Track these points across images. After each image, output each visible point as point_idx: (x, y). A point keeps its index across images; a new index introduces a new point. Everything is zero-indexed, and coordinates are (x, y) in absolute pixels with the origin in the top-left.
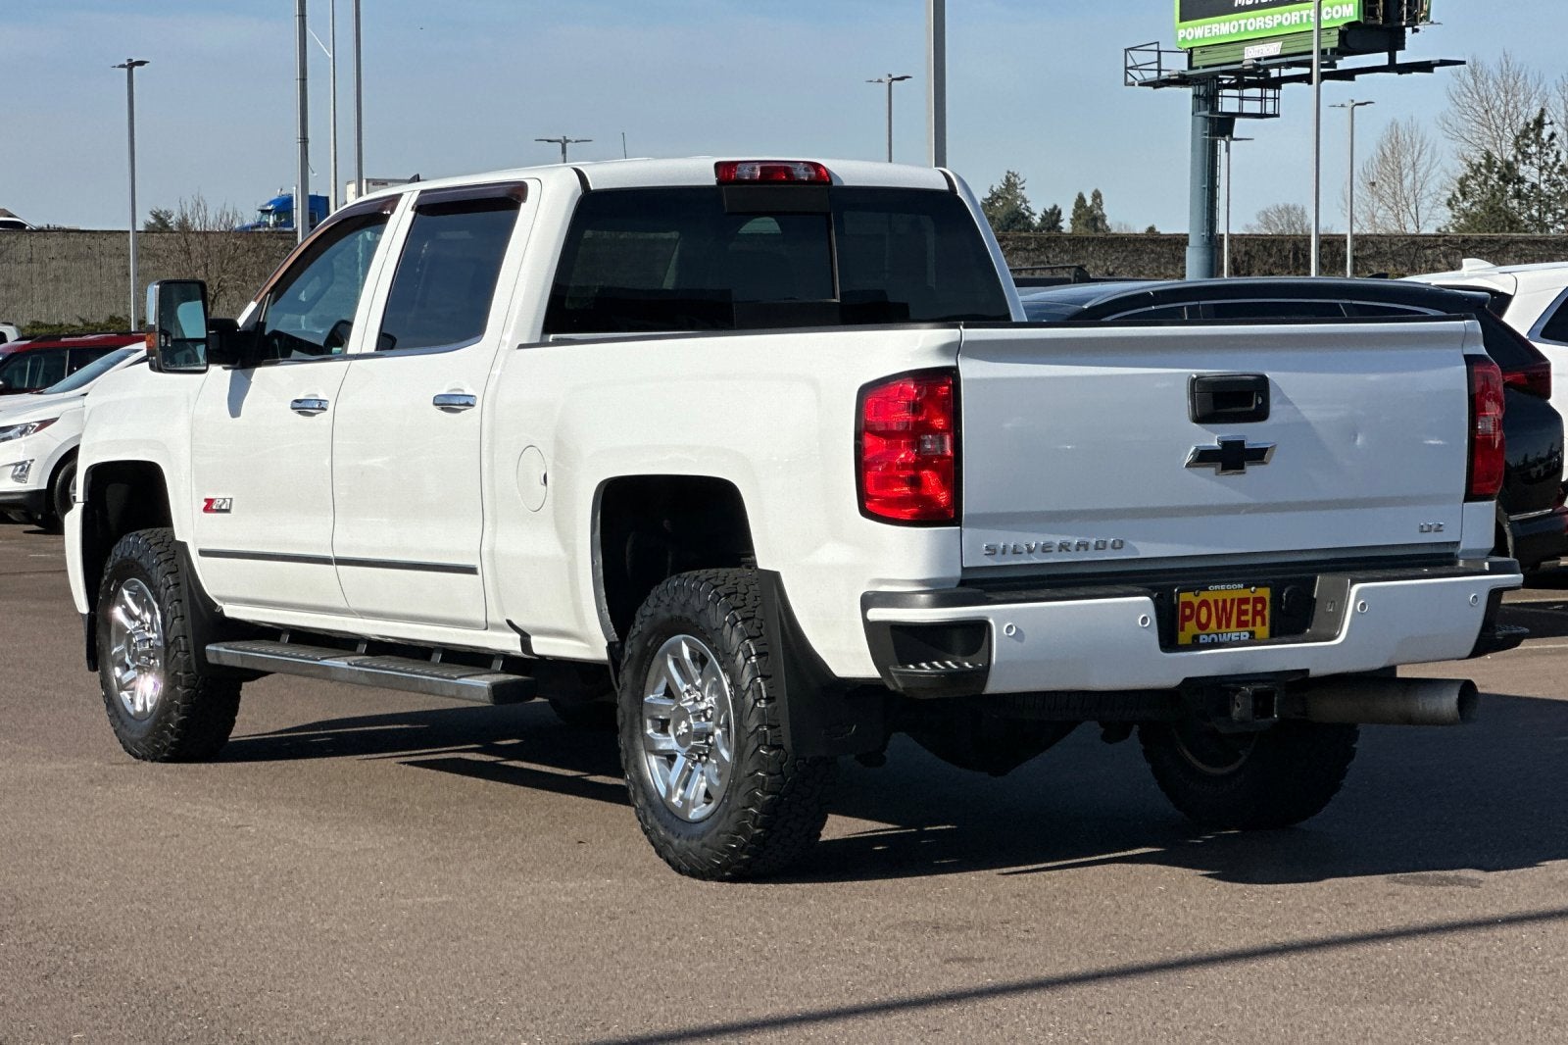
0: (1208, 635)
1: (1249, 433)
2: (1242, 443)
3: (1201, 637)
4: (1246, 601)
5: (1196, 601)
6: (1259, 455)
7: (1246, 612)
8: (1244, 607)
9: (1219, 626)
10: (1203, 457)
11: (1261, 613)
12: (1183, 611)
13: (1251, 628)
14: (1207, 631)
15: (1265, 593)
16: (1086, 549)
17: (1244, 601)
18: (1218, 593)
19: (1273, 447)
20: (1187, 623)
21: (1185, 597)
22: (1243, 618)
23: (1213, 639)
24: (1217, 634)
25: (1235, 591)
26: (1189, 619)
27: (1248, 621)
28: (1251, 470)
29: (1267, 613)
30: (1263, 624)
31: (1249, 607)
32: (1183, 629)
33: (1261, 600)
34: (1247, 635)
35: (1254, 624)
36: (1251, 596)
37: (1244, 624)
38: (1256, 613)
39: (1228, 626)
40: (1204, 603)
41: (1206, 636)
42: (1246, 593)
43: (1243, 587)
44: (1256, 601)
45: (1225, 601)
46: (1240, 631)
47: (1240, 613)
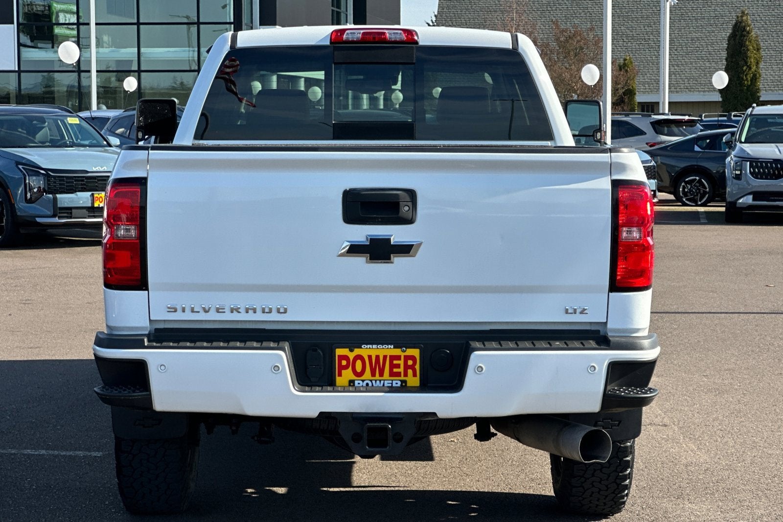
0: (363, 381)
1: (396, 234)
2: (389, 240)
3: (356, 382)
4: (398, 358)
5: (351, 356)
6: (406, 250)
7: (398, 366)
8: (395, 362)
9: (373, 374)
10: (355, 249)
11: (413, 367)
12: (340, 363)
13: (402, 378)
14: (362, 378)
15: (415, 352)
16: (255, 312)
17: (393, 358)
18: (366, 351)
19: (420, 245)
20: (344, 372)
21: (339, 352)
22: (395, 370)
23: (367, 384)
24: (371, 381)
25: (389, 350)
26: (346, 367)
27: (400, 373)
28: (398, 261)
29: (417, 367)
30: (415, 375)
31: (401, 362)
32: (340, 375)
33: (413, 358)
34: (399, 383)
35: (406, 375)
36: (403, 354)
37: (398, 374)
38: (407, 367)
39: (381, 374)
40: (359, 357)
41: (361, 382)
42: (397, 352)
43: (394, 348)
44: (407, 358)
45: (377, 357)
46: (392, 380)
47: (392, 367)
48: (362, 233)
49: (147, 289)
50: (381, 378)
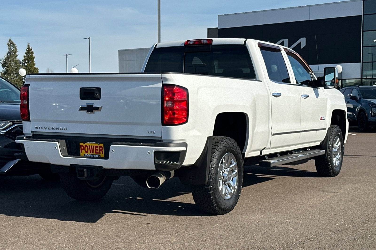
0: (88, 154)
1: (95, 103)
2: (92, 105)
3: (86, 155)
4: (97, 147)
5: (84, 145)
6: (97, 109)
7: (97, 150)
8: (97, 148)
9: (91, 152)
10: (83, 109)
11: (102, 150)
12: (81, 148)
13: (99, 154)
14: (87, 153)
15: (102, 145)
16: (58, 130)
17: (96, 147)
18: (88, 144)
19: (102, 107)
20: (82, 151)
21: (81, 144)
22: (97, 151)
23: (89, 156)
24: (90, 154)
25: (94, 144)
26: (83, 149)
27: (98, 152)
28: (96, 112)
29: (103, 150)
30: (103, 153)
31: (98, 148)
32: (81, 152)
33: (102, 147)
34: (98, 156)
35: (100, 153)
36: (99, 146)
37: (98, 153)
38: (100, 150)
39: (93, 153)
40: (86, 146)
41: (87, 155)
42: (97, 145)
43: (96, 143)
44: (100, 147)
45: (92, 146)
46: (96, 155)
47: (96, 150)
48: (85, 103)
49: (30, 121)
50: (93, 154)
